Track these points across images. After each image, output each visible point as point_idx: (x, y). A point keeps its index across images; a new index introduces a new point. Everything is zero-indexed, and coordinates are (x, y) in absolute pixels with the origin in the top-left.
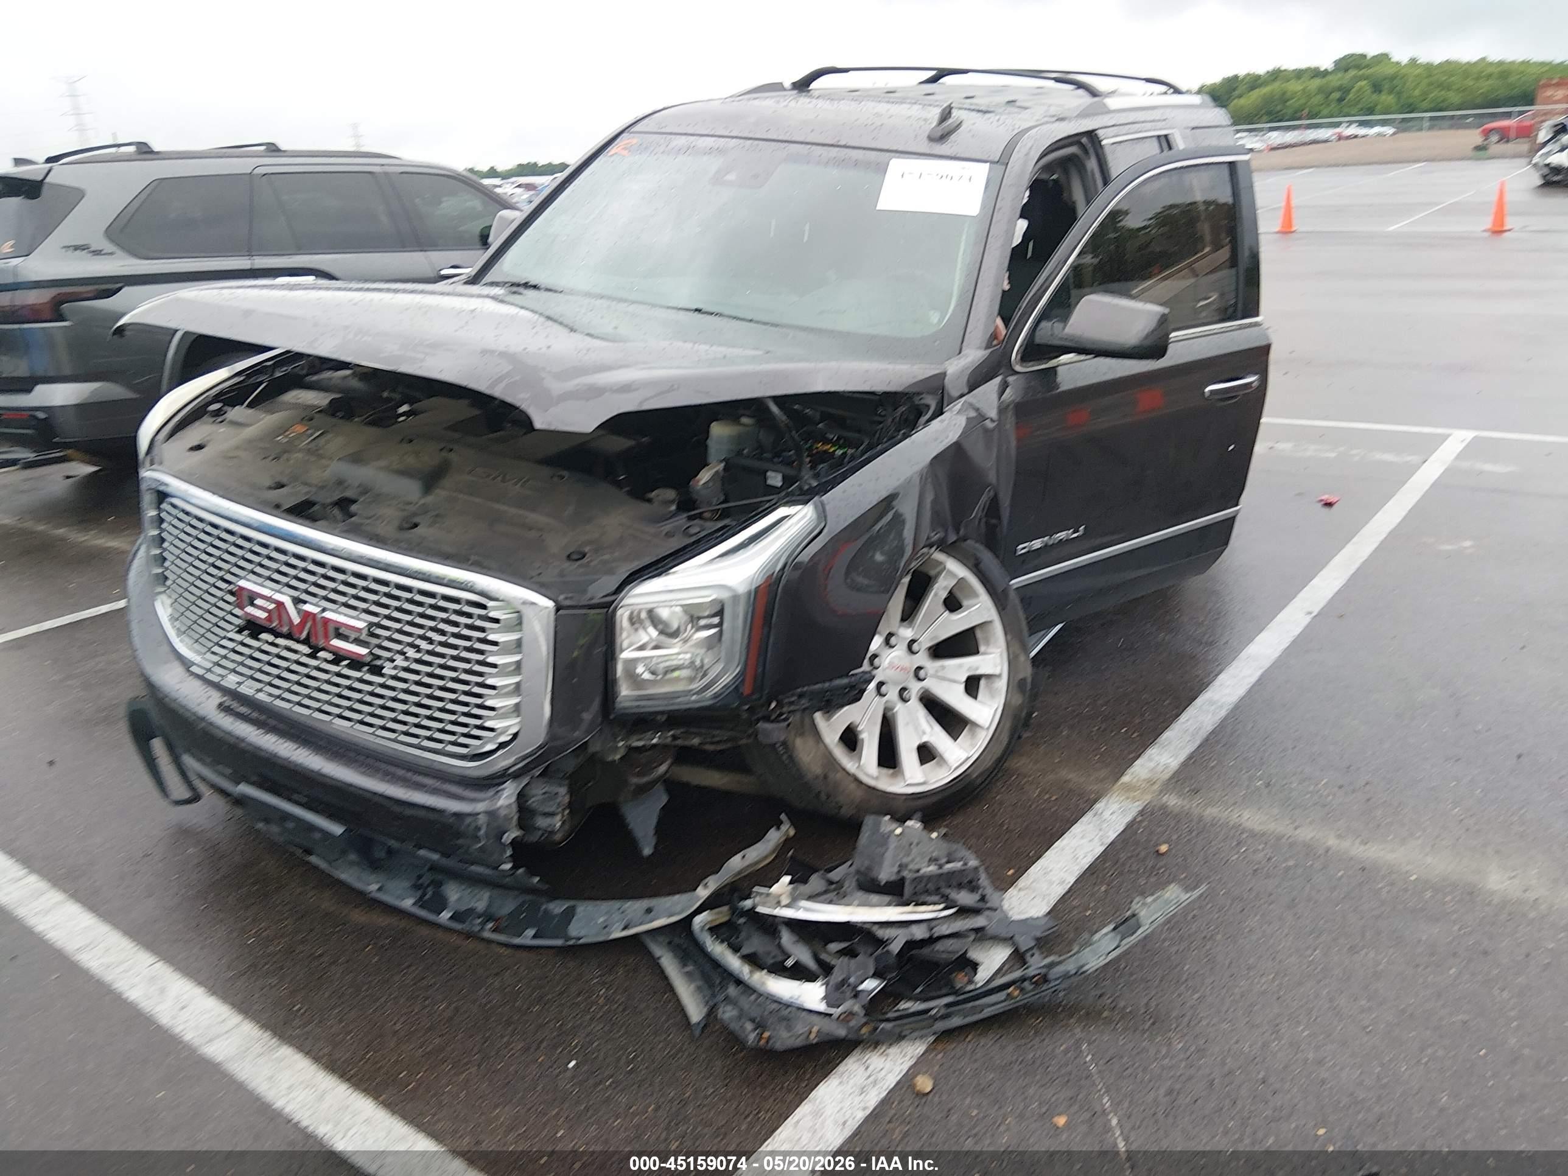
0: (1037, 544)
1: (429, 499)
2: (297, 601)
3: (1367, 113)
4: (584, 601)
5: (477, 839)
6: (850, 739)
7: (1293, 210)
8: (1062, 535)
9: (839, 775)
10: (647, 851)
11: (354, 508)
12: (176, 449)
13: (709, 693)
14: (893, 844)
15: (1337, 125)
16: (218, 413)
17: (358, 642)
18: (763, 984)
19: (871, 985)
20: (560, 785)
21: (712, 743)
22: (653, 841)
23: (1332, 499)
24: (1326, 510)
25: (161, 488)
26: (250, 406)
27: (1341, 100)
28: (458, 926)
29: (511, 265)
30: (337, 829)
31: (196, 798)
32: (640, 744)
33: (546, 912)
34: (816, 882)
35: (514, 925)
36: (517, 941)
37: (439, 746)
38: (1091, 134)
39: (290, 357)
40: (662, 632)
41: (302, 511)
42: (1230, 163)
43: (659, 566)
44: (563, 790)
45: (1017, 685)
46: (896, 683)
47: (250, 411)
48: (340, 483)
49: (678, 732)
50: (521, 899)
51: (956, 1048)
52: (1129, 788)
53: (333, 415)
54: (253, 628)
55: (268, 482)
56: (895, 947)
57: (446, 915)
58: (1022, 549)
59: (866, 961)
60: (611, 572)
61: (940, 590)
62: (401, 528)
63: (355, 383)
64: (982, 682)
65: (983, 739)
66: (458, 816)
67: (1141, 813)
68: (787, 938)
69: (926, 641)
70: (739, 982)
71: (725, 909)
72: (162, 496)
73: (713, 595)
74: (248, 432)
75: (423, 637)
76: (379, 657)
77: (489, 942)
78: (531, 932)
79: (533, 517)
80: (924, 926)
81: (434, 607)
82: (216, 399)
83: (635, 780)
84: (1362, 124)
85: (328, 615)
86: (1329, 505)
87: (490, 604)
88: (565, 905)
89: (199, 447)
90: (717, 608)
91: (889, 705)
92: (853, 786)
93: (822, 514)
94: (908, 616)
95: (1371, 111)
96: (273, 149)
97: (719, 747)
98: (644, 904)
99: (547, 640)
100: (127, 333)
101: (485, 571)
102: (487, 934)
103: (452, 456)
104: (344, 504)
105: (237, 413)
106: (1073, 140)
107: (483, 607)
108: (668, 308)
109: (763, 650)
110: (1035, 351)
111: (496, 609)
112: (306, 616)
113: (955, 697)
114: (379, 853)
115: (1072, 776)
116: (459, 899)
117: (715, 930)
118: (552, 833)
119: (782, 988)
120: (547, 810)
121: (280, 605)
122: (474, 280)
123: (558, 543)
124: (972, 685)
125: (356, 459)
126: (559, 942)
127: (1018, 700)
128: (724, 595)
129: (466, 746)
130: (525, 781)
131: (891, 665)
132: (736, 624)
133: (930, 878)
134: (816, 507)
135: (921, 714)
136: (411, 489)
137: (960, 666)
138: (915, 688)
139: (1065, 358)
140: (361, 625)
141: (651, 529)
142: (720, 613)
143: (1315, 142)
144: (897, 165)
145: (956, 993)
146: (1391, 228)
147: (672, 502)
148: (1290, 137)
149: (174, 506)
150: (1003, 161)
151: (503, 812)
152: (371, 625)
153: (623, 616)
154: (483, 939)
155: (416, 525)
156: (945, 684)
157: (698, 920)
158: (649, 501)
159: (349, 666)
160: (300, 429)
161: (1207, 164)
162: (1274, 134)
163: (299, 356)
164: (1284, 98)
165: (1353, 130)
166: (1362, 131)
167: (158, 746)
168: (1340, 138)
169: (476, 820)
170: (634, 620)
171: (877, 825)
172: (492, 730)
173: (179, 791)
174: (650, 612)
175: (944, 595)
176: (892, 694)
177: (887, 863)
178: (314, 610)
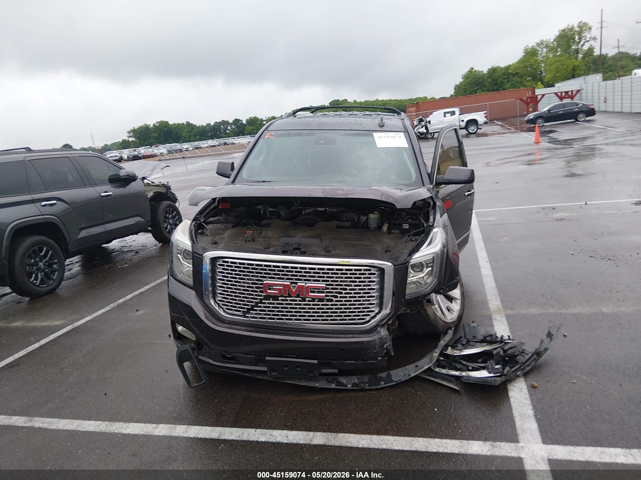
1: (325, 243)
4: (400, 263)
11: (302, 250)
16: (202, 233)
17: (320, 292)
18: (469, 375)
19: (498, 367)
33: (380, 376)
36: (379, 387)
37: (353, 321)
48: (287, 244)
57: (349, 386)
66: (368, 342)
67: (506, 316)
75: (348, 285)
76: (329, 296)
77: (369, 390)
78: (383, 383)
85: (308, 285)
89: (215, 243)
90: (433, 260)
102: (366, 388)
107: (369, 270)
111: (374, 270)
112: (299, 287)
121: (286, 285)
123: (380, 248)
125: (289, 236)
126: (390, 384)
128: (433, 256)
129: (364, 319)
132: (437, 265)
136: (317, 241)
140: (323, 285)
142: (433, 262)
144: (375, 134)
149: (226, 262)
150: (406, 131)
151: (385, 337)
152: (326, 285)
153: (410, 267)
155: (330, 251)
159: (318, 301)
160: (250, 232)
169: (375, 342)
178: (301, 284)
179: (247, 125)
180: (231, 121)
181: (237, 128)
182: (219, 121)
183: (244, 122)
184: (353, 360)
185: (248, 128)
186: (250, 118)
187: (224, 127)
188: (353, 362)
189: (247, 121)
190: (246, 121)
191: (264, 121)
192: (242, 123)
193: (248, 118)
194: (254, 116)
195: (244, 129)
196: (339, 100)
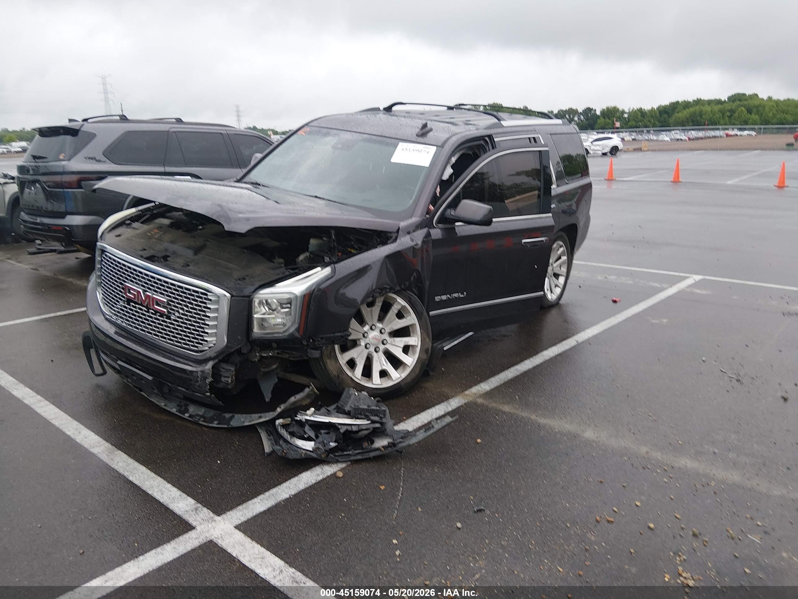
0: (444, 297)
1: (196, 257)
2: (145, 291)
3: (744, 124)
4: (242, 295)
5: (197, 381)
6: (352, 364)
7: (680, 171)
8: (456, 295)
9: (344, 377)
10: (267, 400)
11: (169, 259)
12: (111, 236)
13: (287, 334)
14: (353, 397)
15: (727, 129)
16: (129, 224)
17: (164, 307)
18: (294, 441)
19: (333, 444)
20: (232, 367)
21: (292, 357)
22: (270, 396)
23: (617, 300)
24: (614, 304)
25: (104, 249)
26: (142, 223)
27: (730, 117)
28: (190, 419)
29: (254, 176)
30: (150, 378)
31: (105, 373)
32: (265, 355)
33: (224, 416)
34: (323, 410)
35: (211, 420)
36: (210, 425)
37: (188, 347)
38: (490, 137)
39: (162, 205)
40: (269, 309)
41: (150, 259)
42: (539, 151)
43: (271, 284)
44: (233, 369)
45: (424, 350)
46: (373, 345)
47: (141, 224)
48: (166, 250)
49: (279, 351)
50: (216, 412)
51: (356, 466)
52: (466, 395)
53: (171, 228)
54: (129, 301)
55: (141, 248)
56: (342, 431)
57: (187, 415)
58: (437, 298)
59: (333, 436)
60: (253, 285)
61: (395, 309)
62: (183, 266)
63: (184, 217)
64: (411, 348)
65: (408, 371)
66: (191, 372)
67: (465, 404)
68: (307, 428)
69: (388, 330)
70: (286, 441)
71: (290, 419)
72: (103, 251)
73: (287, 296)
74: (138, 232)
75: (185, 306)
76: (170, 313)
77: (202, 425)
78: (216, 422)
79: (231, 265)
80: (357, 427)
81: (190, 294)
82: (129, 219)
83: (263, 370)
84: (740, 129)
85: (154, 296)
86: (615, 302)
87: (209, 294)
88: (230, 415)
89: (119, 236)
90: (289, 301)
91: (370, 353)
92: (350, 382)
93: (334, 271)
94: (381, 319)
95: (746, 123)
96: (179, 121)
97: (296, 359)
98: (259, 415)
99: (228, 308)
100: (97, 191)
101: (209, 282)
102: (201, 422)
103: (208, 243)
104: (165, 258)
105: (136, 225)
106: (482, 138)
107: (206, 295)
108: (306, 195)
109: (307, 317)
110: (443, 219)
111: (210, 296)
112: (147, 297)
113: (398, 353)
114: (166, 390)
115: (446, 390)
116: (193, 411)
117: (284, 426)
118: (228, 384)
119: (300, 443)
120: (226, 375)
121: (139, 292)
122: (239, 181)
123: (236, 275)
124: (406, 349)
125: (173, 242)
126: (226, 426)
127: (425, 357)
128: (292, 296)
129: (197, 347)
130: (216, 361)
131: (373, 338)
132: (296, 308)
133: (363, 409)
134: (332, 268)
135: (383, 358)
136: (189, 253)
137: (401, 341)
138: (382, 347)
139: (457, 224)
140: (165, 300)
141: (272, 272)
142: (290, 303)
143: (715, 137)
144: (401, 145)
145: (363, 449)
146: (729, 182)
147: (282, 263)
148: (701, 134)
149: (106, 255)
150: (442, 146)
151: (207, 371)
152: (168, 300)
153: (256, 302)
154: (199, 424)
155: (189, 265)
156: (395, 347)
157: (278, 422)
158: (273, 262)
159: (159, 316)
160: (156, 231)
161: (522, 152)
162: (693, 132)
163: (165, 205)
164: (701, 114)
165: (736, 132)
166: (739, 133)
167: (93, 352)
168: (727, 135)
169: (197, 374)
170: (261, 303)
171: (348, 391)
172: (206, 341)
173: (99, 370)
174: (267, 301)
175: (396, 312)
176: (372, 349)
177: (349, 405)
178: (150, 294)
179: (601, 118)
180: (580, 110)
181: (587, 119)
182: (564, 109)
183: (598, 113)
184: (184, 388)
185: (601, 121)
186: (608, 108)
187: (570, 116)
188: (184, 389)
189: (603, 112)
190: (601, 112)
191: (626, 113)
192: (595, 114)
193: (605, 108)
194: (613, 106)
195: (595, 122)
196: (744, 95)
